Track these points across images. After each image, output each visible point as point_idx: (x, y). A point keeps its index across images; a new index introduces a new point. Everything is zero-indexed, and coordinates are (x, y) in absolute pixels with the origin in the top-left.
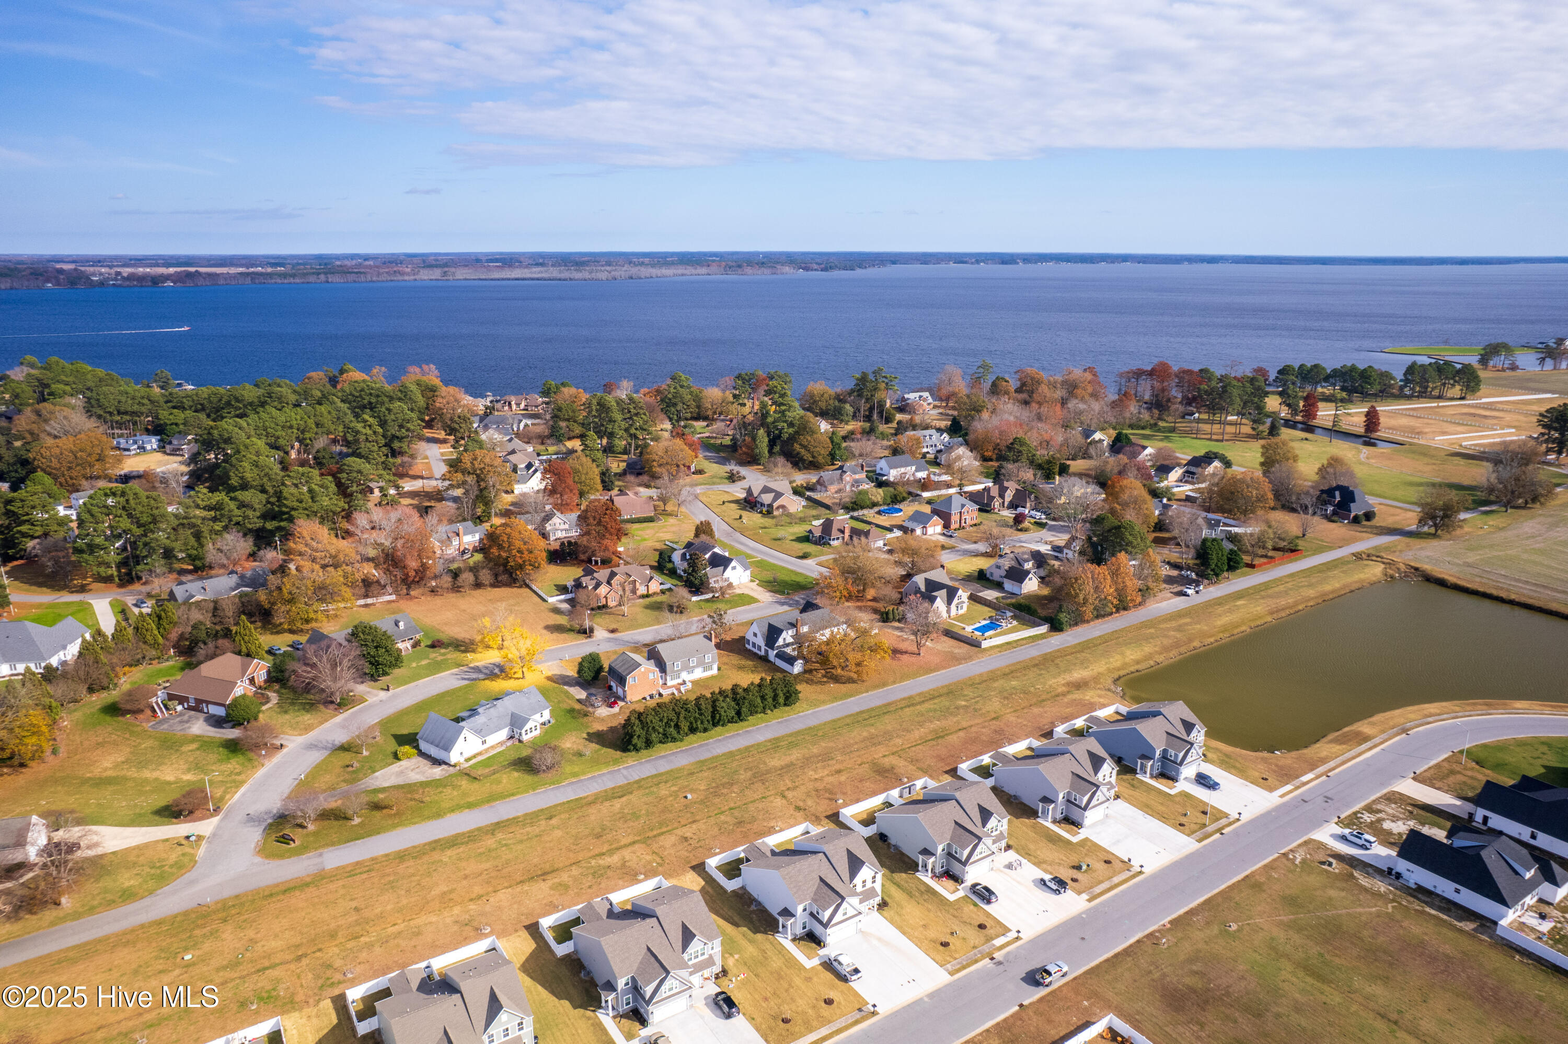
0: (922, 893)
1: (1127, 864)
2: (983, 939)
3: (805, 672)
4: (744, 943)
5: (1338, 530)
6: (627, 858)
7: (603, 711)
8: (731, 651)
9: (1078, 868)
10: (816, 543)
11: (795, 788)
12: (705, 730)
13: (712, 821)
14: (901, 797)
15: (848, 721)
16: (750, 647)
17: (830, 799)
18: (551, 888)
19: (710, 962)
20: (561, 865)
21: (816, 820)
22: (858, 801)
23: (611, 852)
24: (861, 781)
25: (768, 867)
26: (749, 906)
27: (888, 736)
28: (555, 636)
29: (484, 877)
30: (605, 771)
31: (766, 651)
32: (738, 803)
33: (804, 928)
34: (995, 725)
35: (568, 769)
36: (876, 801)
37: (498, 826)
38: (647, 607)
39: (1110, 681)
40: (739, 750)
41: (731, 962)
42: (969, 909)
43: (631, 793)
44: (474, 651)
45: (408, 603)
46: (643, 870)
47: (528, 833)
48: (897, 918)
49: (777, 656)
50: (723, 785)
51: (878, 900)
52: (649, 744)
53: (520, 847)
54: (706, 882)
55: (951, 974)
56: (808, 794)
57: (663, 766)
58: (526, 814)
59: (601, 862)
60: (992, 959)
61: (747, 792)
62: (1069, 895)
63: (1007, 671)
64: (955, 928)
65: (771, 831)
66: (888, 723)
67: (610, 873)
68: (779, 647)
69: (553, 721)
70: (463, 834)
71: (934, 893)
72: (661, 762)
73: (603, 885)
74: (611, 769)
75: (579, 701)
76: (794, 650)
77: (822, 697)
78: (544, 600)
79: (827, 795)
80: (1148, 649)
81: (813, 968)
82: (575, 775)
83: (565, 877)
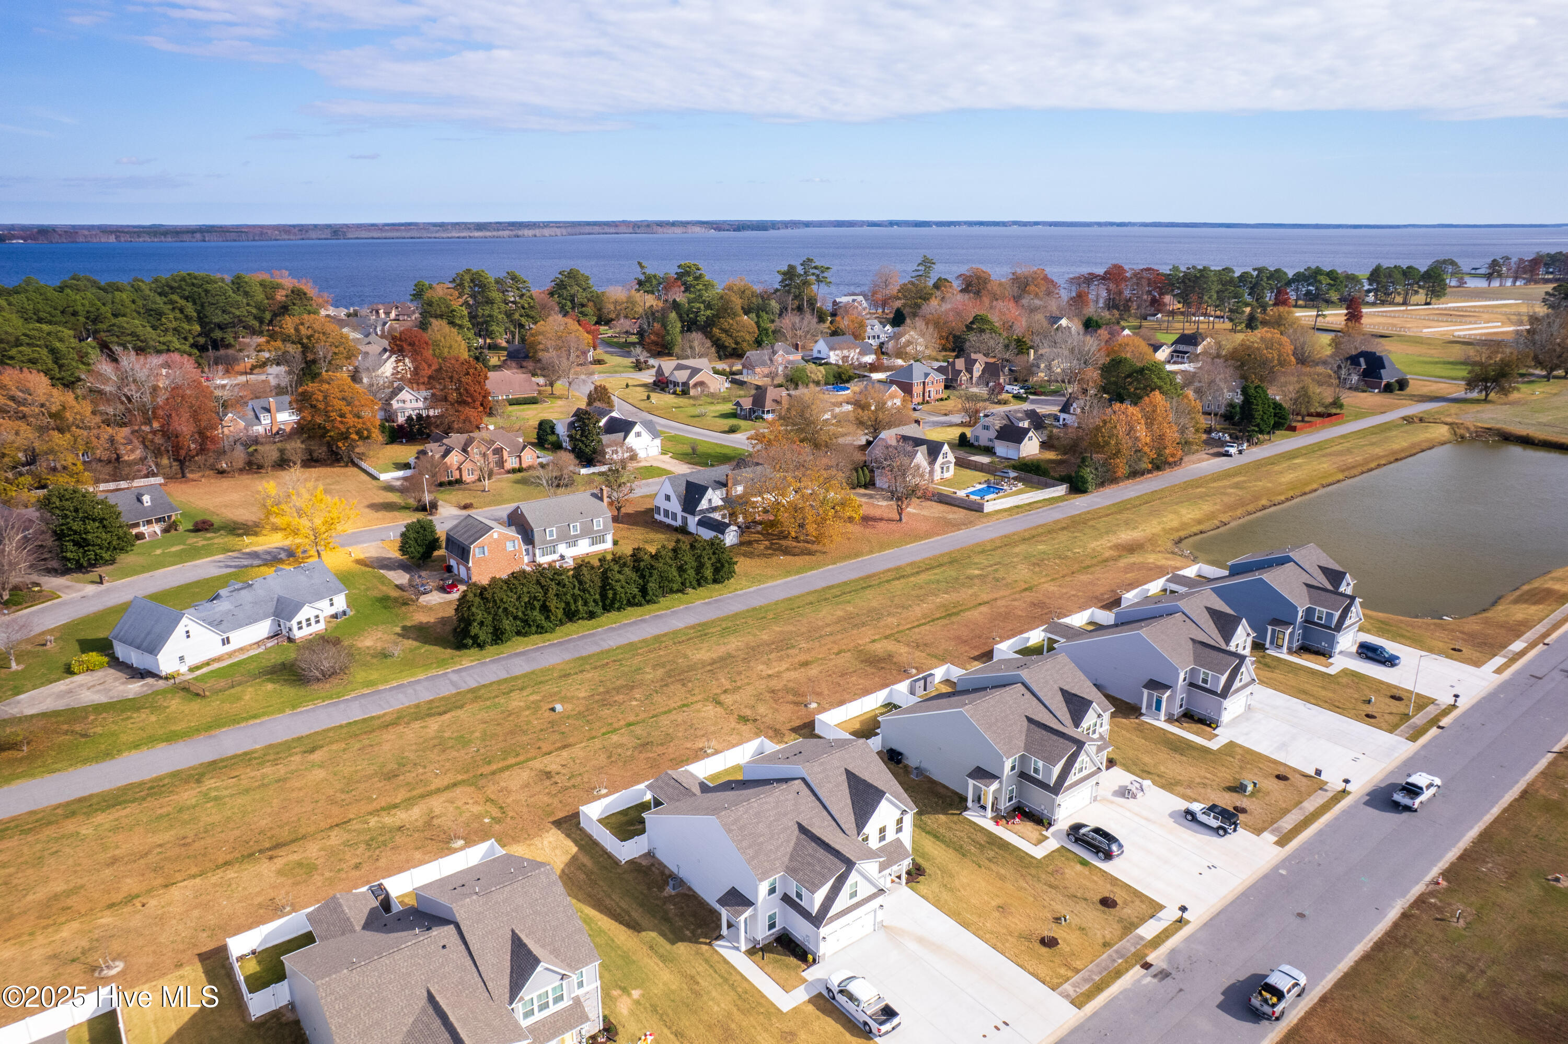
0: (982, 847)
1: (1315, 780)
2: (1117, 928)
3: (741, 544)
4: (651, 963)
5: (1372, 398)
6: (437, 811)
7: (435, 598)
8: (633, 524)
9: (1239, 789)
10: (745, 418)
11: (737, 689)
12: (592, 615)
13: (597, 743)
14: (912, 693)
15: (811, 598)
16: (660, 517)
17: (797, 704)
18: (280, 873)
19: (576, 1013)
20: (312, 829)
21: (776, 734)
22: (841, 703)
23: (409, 802)
24: (842, 675)
25: (696, 811)
26: (661, 888)
27: (875, 615)
28: (381, 514)
29: (152, 858)
30: (421, 676)
31: (685, 520)
32: (642, 716)
33: (772, 926)
34: (1029, 597)
35: (360, 675)
36: (871, 703)
37: (214, 767)
38: (517, 482)
39: (1169, 545)
40: (644, 641)
41: (623, 1007)
42: (1073, 871)
43: (461, 707)
44: (256, 534)
45: (183, 486)
46: (461, 832)
47: (264, 777)
48: (945, 896)
49: (701, 523)
50: (618, 690)
51: (906, 864)
52: (498, 637)
53: (240, 801)
54: (581, 847)
55: (1078, 1002)
56: (759, 698)
57: (520, 667)
58: (271, 746)
59: (388, 820)
60: (1147, 966)
61: (657, 698)
62: (1241, 837)
63: (1027, 535)
64: (1061, 909)
65: (699, 754)
66: (872, 599)
67: (400, 839)
68: (702, 511)
69: (351, 613)
70: (142, 783)
71: (1004, 846)
72: (518, 661)
73: (382, 862)
74: (434, 672)
75: (400, 587)
76: (724, 516)
77: (769, 571)
78: (375, 478)
79: (791, 698)
80: (1207, 507)
81: (796, 1010)
82: (369, 684)
83: (312, 851)
